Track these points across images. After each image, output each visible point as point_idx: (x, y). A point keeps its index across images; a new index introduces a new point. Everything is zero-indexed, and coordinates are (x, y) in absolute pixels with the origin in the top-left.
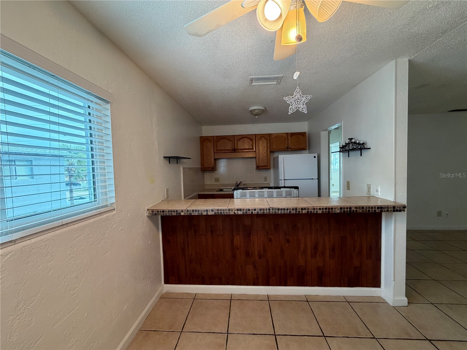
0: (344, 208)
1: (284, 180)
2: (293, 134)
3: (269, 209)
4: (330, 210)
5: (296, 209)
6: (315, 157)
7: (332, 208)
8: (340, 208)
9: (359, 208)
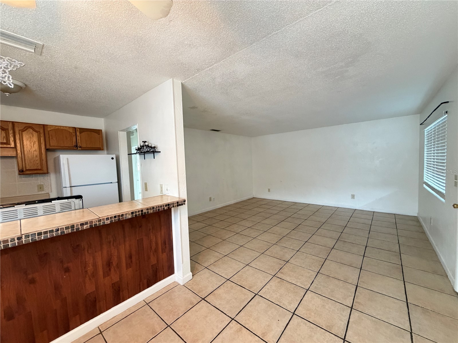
0: (136, 212)
1: (71, 187)
2: (83, 130)
3: (19, 238)
4: (121, 218)
5: (73, 226)
6: (113, 158)
7: (122, 215)
8: (131, 212)
9: (150, 209)
